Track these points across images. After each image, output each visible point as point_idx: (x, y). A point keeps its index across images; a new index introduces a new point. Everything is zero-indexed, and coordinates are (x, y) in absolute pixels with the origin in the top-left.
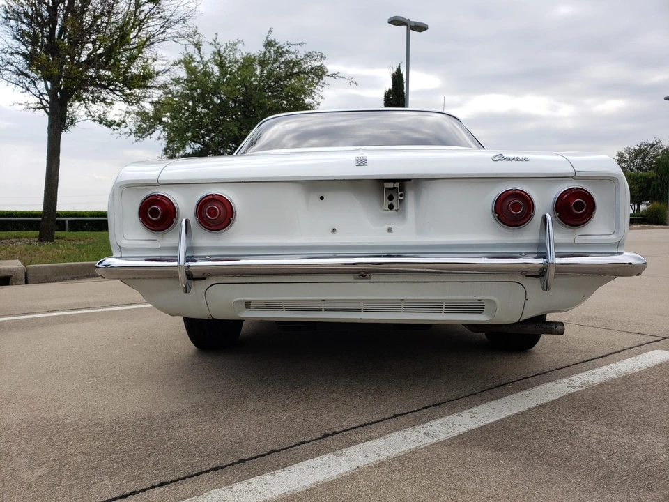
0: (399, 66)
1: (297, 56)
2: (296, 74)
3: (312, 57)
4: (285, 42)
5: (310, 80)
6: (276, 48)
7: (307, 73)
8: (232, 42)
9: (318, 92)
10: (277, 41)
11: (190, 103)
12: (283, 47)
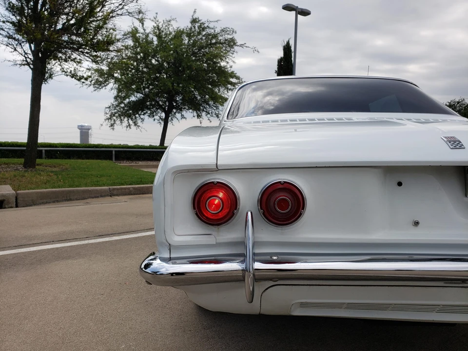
1: (215, 31)
2: (214, 44)
3: (226, 32)
4: (206, 20)
5: (224, 48)
6: (199, 24)
7: (222, 44)
8: (168, 19)
9: (231, 58)
10: (200, 19)
11: (135, 63)
12: (205, 24)
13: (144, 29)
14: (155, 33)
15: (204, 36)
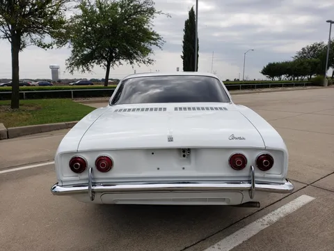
0: (193, 7)
1: (139, 3)
2: (139, 12)
3: (148, 3)
5: (147, 15)
7: (145, 11)
9: (151, 22)
11: (85, 27)
13: (89, 3)
14: (97, 5)
15: (132, 6)
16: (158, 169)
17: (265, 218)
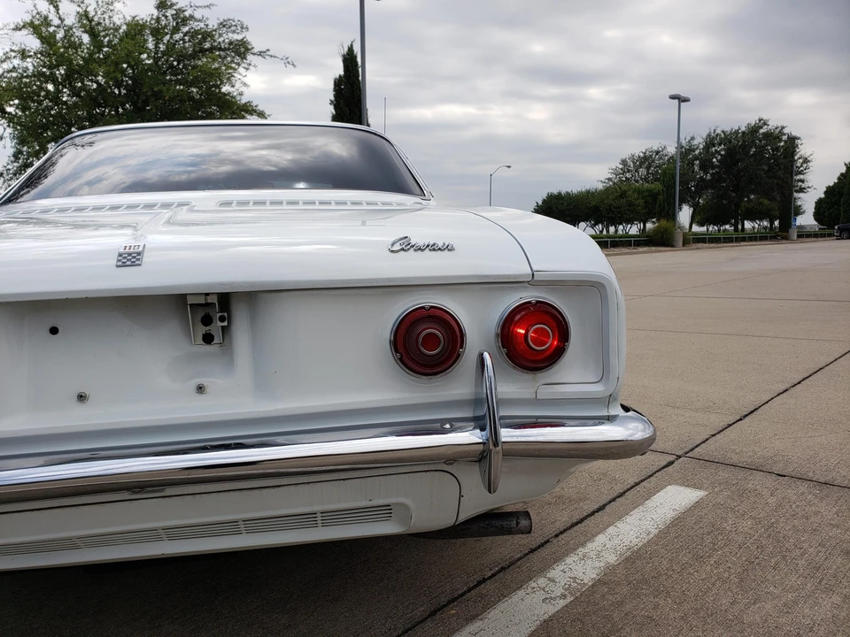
0: (352, 45)
1: (207, 25)
2: (207, 50)
3: (230, 27)
4: (188, 3)
5: (229, 59)
6: (175, 12)
7: (224, 50)
9: (239, 77)
12: (184, 11)
13: (60, 18)
14: (83, 26)
15: (185, 35)
16: (81, 398)
17: (556, 572)
